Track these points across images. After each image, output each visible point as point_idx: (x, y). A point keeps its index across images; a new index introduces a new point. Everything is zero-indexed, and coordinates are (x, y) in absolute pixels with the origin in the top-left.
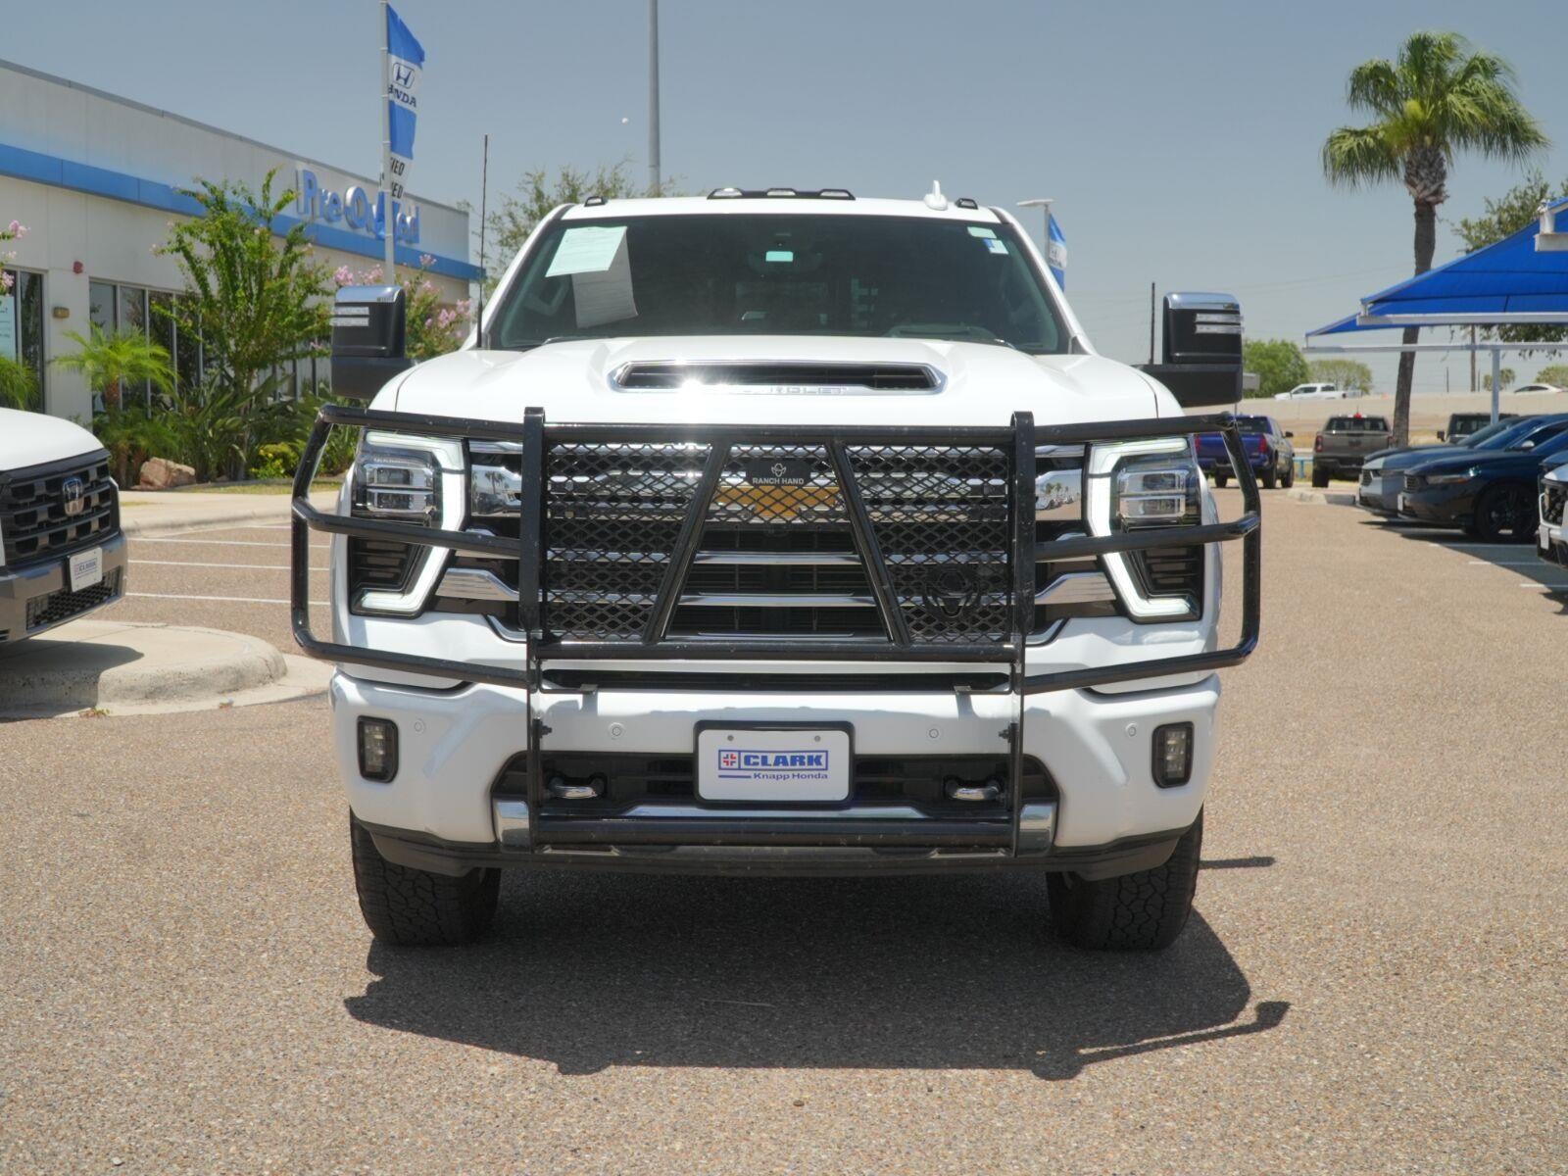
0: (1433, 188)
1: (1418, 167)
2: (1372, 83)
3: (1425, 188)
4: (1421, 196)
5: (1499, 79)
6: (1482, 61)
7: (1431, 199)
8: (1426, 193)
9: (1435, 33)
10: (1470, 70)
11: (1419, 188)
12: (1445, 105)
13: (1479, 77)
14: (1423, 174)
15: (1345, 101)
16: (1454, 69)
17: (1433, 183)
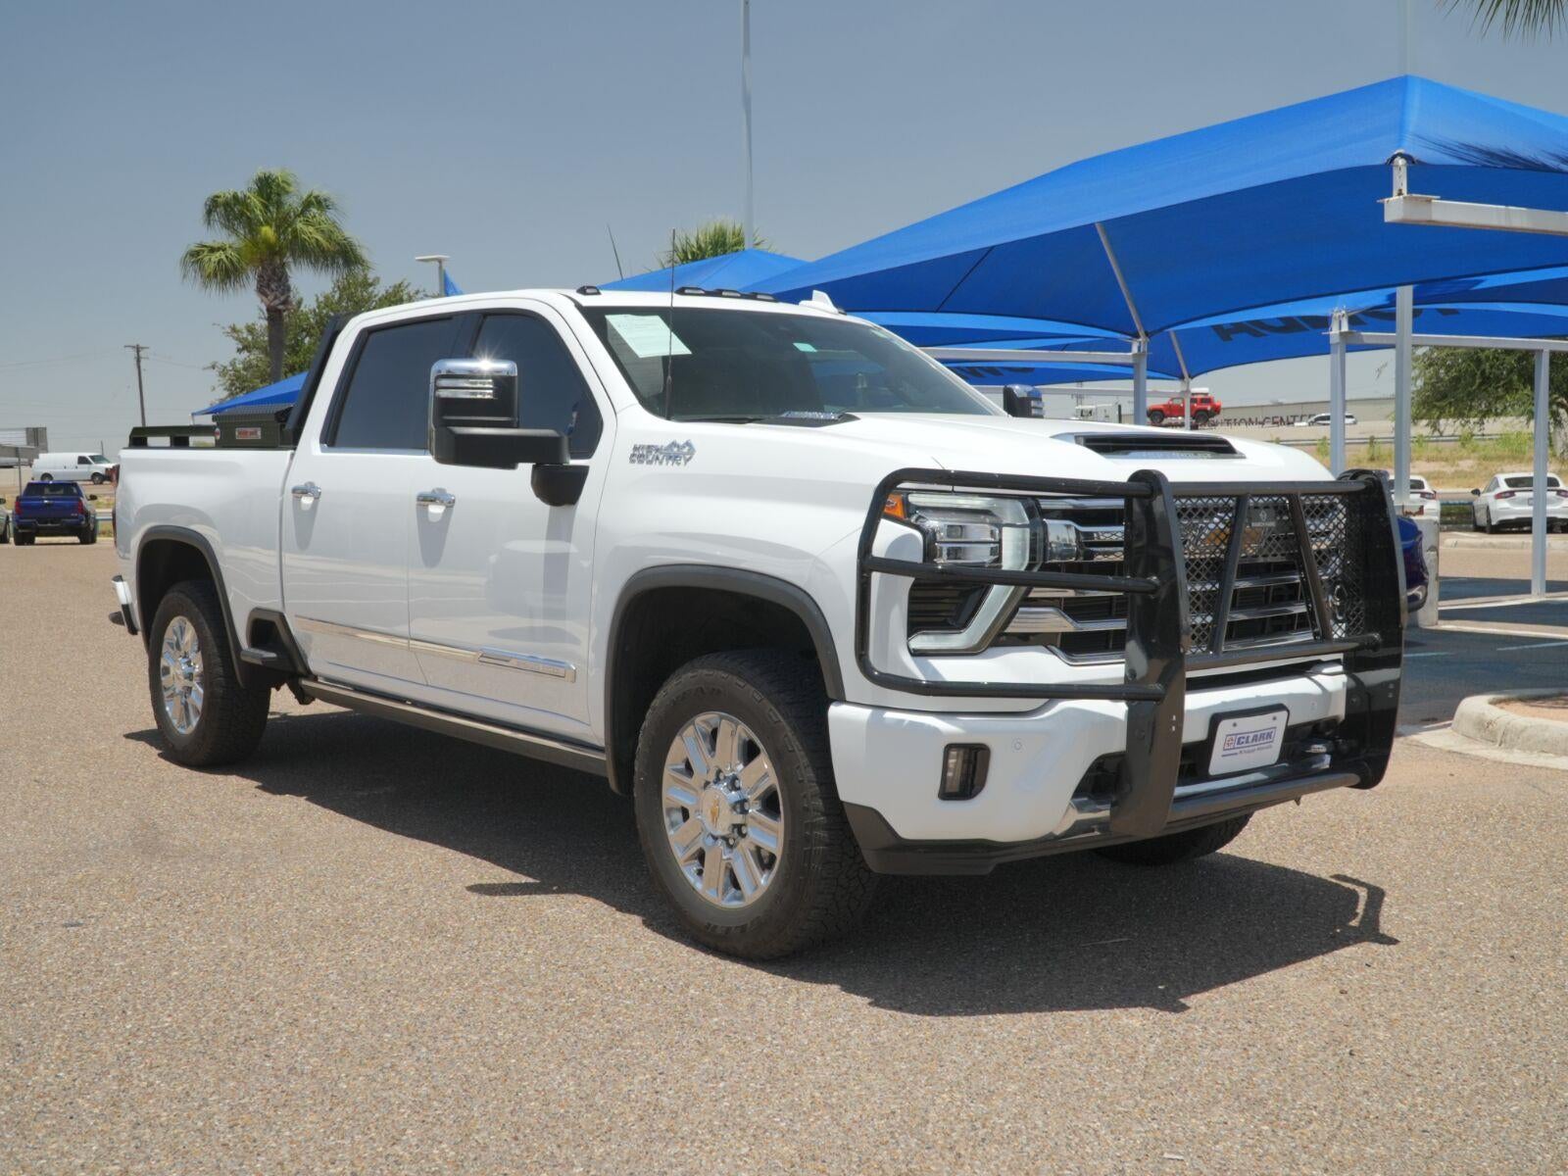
0: (282, 298)
1: (269, 281)
2: (226, 210)
3: (276, 298)
4: (272, 304)
5: (330, 214)
6: (316, 198)
7: (281, 307)
8: (277, 302)
9: (275, 171)
10: (307, 204)
11: (271, 297)
12: (295, 231)
13: (314, 210)
14: (273, 286)
15: (202, 221)
16: (293, 202)
17: (282, 294)
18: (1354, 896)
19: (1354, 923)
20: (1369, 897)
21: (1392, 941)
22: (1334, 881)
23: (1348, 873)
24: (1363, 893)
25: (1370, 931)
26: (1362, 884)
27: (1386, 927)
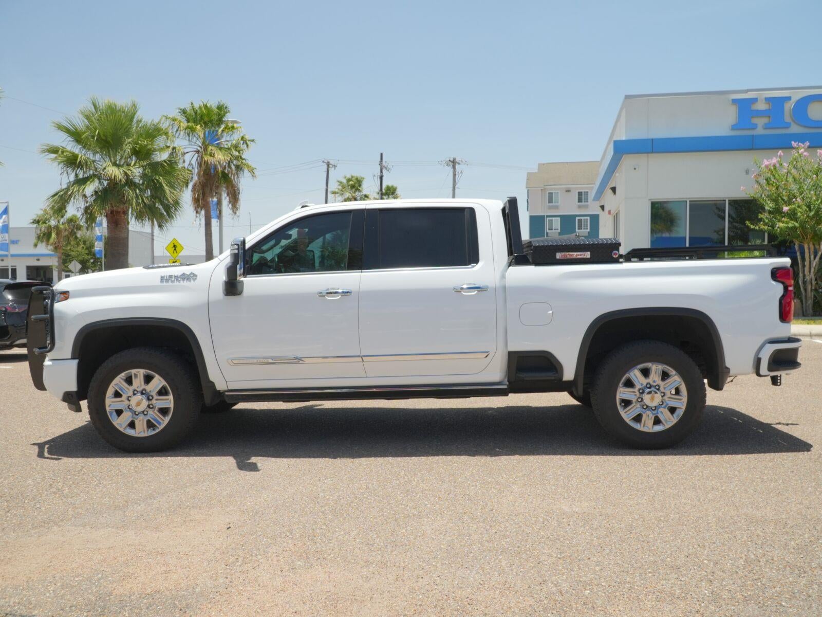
18: (49, 453)
19: (47, 446)
20: (44, 454)
21: (34, 444)
22: (60, 457)
23: (56, 462)
24: (46, 454)
25: (41, 446)
26: (48, 458)
27: (36, 447)
